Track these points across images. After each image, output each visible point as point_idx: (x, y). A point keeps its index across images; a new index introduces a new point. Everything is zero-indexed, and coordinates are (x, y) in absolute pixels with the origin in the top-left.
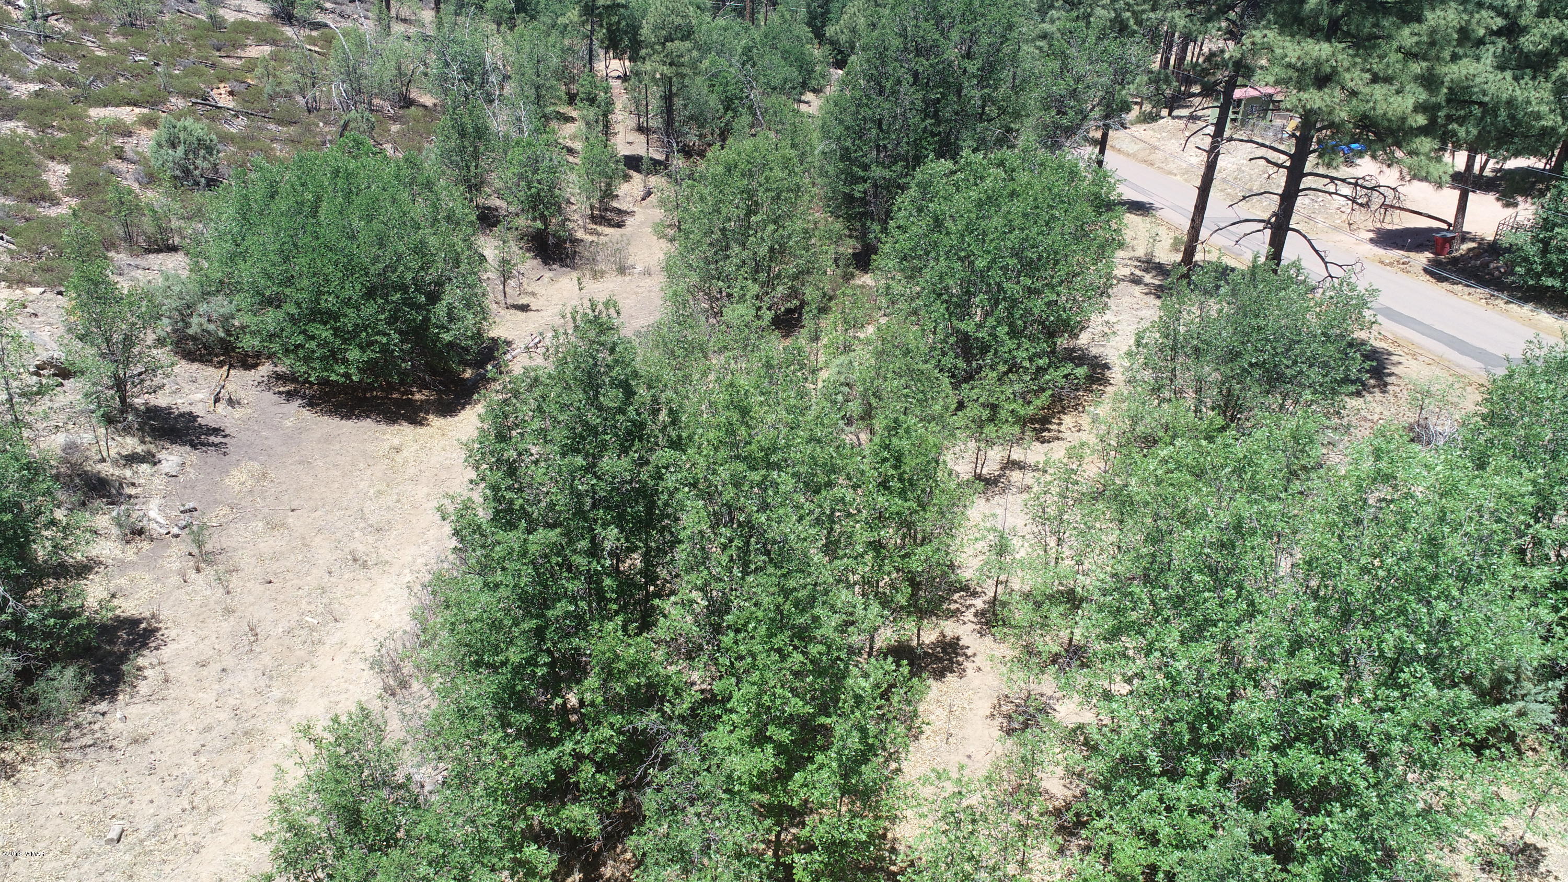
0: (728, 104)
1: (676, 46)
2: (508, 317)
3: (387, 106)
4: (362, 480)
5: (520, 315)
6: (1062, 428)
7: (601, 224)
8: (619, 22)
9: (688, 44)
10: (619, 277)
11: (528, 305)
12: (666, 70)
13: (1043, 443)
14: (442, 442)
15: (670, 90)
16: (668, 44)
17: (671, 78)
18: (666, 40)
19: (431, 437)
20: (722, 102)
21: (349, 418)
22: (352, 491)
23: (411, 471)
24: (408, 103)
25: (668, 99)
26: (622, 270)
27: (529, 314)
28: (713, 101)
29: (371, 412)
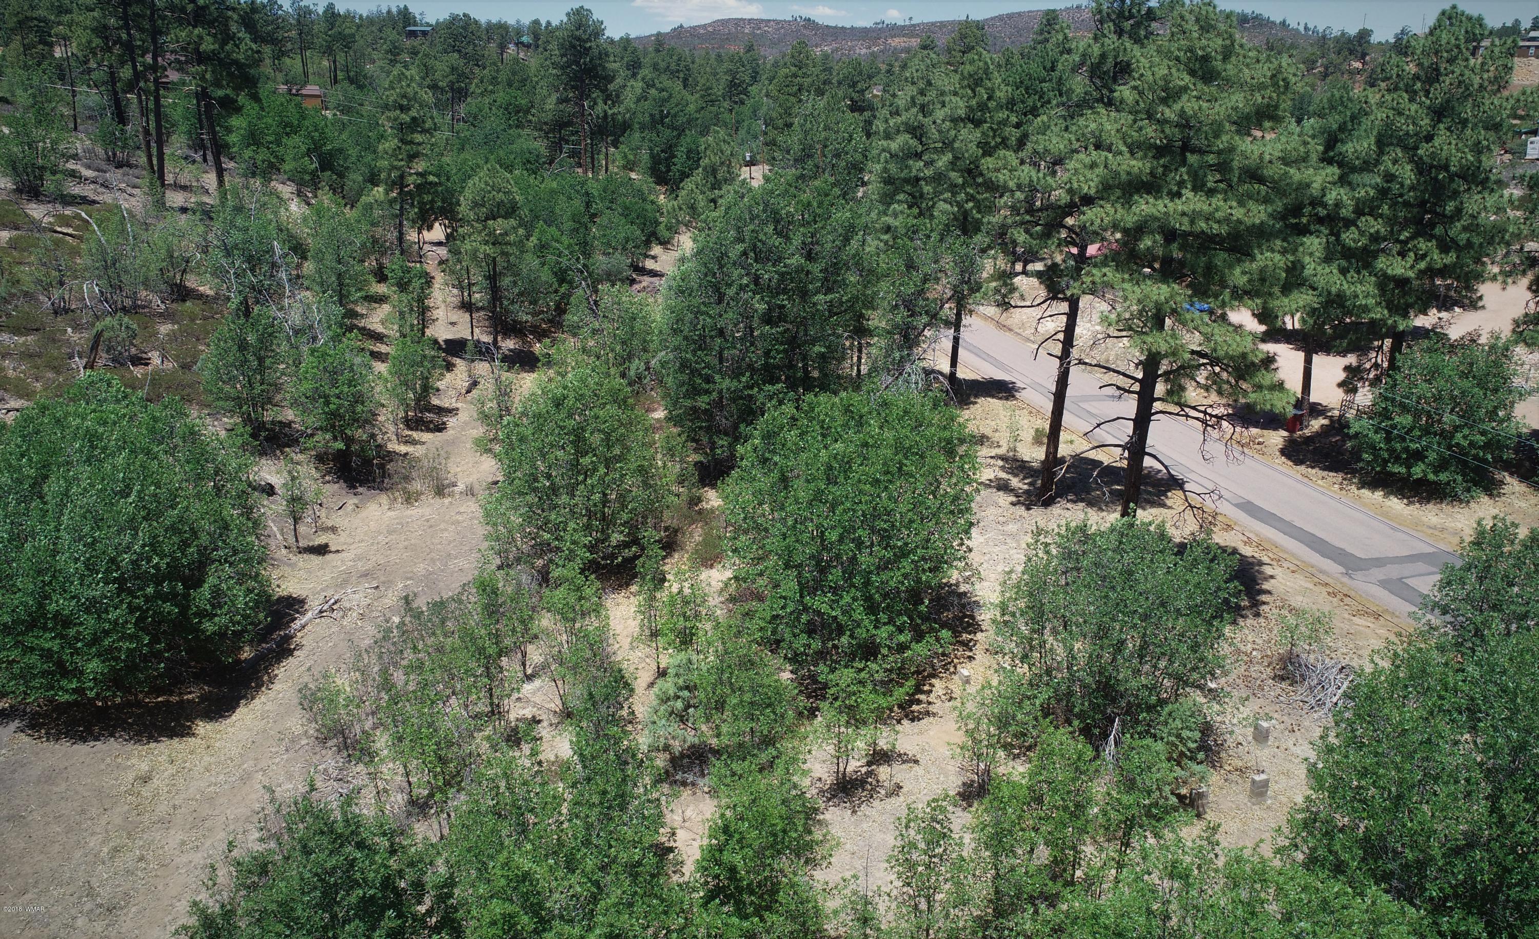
0: (562, 276)
1: (499, 226)
2: (301, 564)
3: (156, 301)
4: (93, 834)
5: (316, 560)
6: (932, 698)
7: (417, 430)
8: (432, 202)
9: (512, 222)
10: (437, 499)
11: (327, 545)
12: (489, 249)
13: (913, 720)
14: (207, 759)
15: (494, 269)
16: (490, 222)
17: (494, 258)
18: (487, 219)
19: (192, 753)
20: (555, 274)
21: (84, 740)
22: (78, 854)
23: (162, 808)
24: (182, 293)
25: (493, 278)
26: (440, 491)
27: (329, 557)
28: (546, 275)
29: (115, 727)
